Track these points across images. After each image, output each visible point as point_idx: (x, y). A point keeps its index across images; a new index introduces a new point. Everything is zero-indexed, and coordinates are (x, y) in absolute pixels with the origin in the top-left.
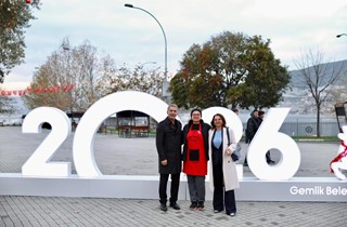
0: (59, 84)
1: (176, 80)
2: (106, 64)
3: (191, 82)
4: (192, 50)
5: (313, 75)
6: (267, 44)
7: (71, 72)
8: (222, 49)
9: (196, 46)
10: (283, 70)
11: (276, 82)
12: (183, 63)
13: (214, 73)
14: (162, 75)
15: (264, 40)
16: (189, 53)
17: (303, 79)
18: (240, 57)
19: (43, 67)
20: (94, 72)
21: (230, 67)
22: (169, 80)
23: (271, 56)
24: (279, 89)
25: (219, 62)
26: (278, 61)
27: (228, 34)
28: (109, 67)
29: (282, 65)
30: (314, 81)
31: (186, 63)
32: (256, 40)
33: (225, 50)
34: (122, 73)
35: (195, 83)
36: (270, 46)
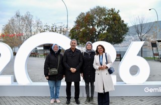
0: (15, 33)
1: (73, 31)
2: (38, 23)
3: (80, 32)
4: (81, 15)
5: (139, 28)
6: (118, 12)
7: (21, 28)
8: (95, 15)
9: (83, 14)
10: (125, 25)
11: (122, 31)
12: (76, 22)
13: (91, 27)
14: (65, 29)
15: (116, 11)
16: (79, 17)
17: (134, 30)
18: (104, 19)
19: (7, 25)
20: (32, 27)
21: (99, 24)
22: (69, 31)
23: (120, 19)
24: (123, 35)
25: (94, 22)
26: (123, 21)
27: (98, 7)
28: (39, 25)
29: (125, 23)
30: (140, 31)
31: (77, 22)
32: (112, 10)
33: (97, 15)
34: (46, 28)
35: (82, 32)
36: (119, 13)
